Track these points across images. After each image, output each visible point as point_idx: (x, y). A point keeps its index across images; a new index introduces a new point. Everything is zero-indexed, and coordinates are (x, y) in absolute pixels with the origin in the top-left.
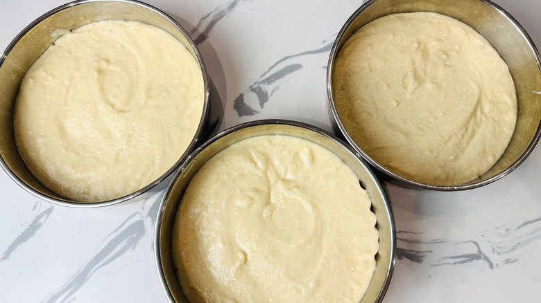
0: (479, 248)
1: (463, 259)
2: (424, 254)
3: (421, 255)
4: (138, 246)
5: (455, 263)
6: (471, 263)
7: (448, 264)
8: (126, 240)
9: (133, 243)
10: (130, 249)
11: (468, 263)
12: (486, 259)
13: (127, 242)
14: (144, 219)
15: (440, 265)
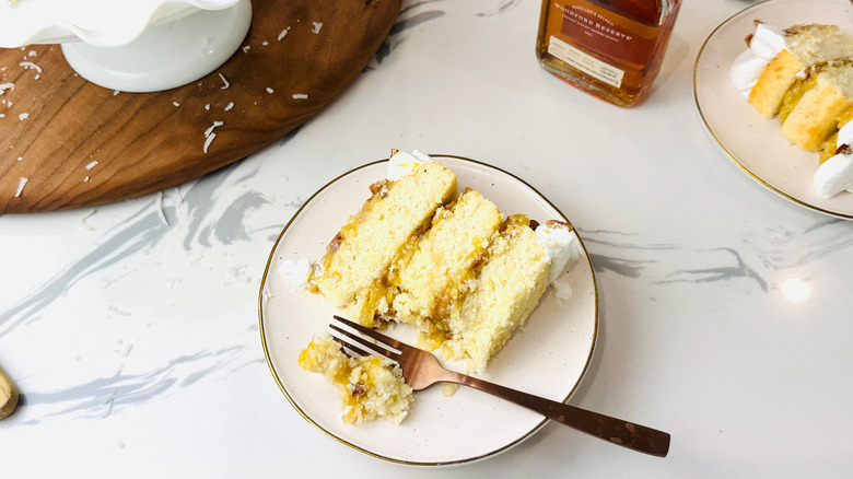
0: (739, 260)
1: (712, 275)
2: (643, 265)
3: (635, 266)
4: (161, 242)
5: (698, 281)
6: (727, 282)
7: (685, 281)
8: (142, 234)
9: (153, 238)
10: (147, 247)
11: (721, 281)
12: (754, 275)
13: (145, 236)
14: (176, 205)
15: (670, 282)
